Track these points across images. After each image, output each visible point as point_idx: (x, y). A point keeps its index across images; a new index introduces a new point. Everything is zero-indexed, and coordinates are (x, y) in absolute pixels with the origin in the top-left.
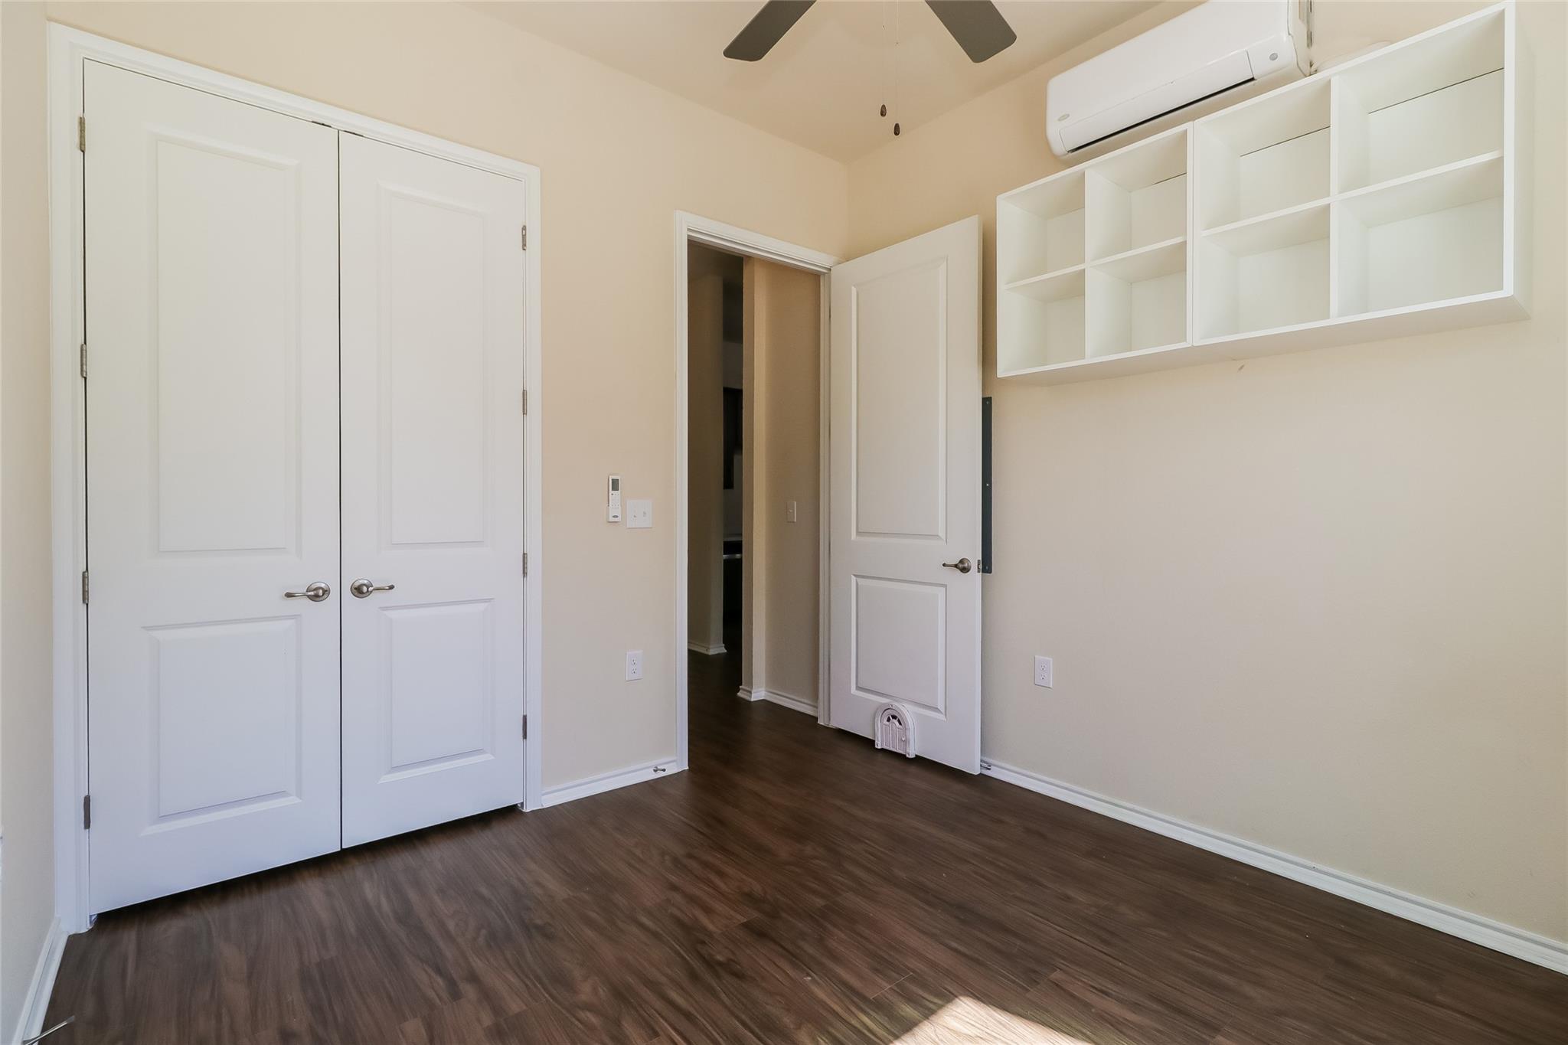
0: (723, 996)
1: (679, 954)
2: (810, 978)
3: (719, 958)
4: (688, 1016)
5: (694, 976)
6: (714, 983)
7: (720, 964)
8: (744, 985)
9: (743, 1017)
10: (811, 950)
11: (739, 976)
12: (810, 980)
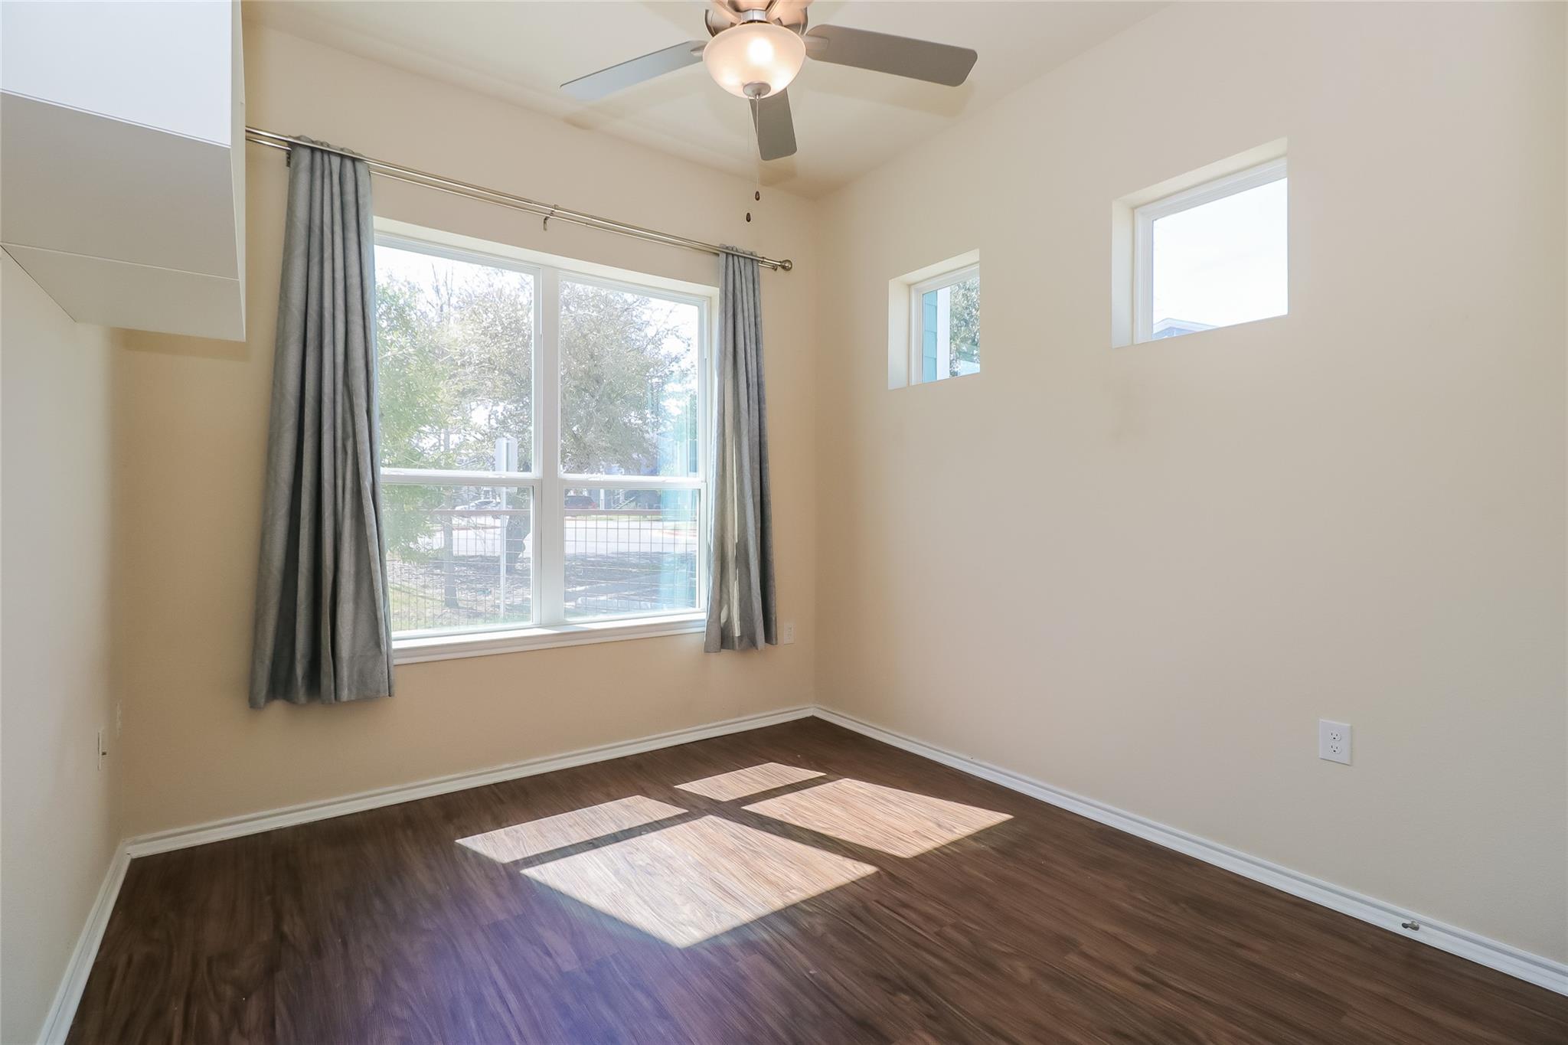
0: (892, 960)
1: (952, 1004)
2: (811, 972)
3: (907, 998)
4: (917, 945)
5: (927, 980)
6: (905, 973)
7: (905, 992)
8: (875, 969)
9: (870, 943)
10: (807, 1002)
11: (881, 978)
12: (810, 970)
